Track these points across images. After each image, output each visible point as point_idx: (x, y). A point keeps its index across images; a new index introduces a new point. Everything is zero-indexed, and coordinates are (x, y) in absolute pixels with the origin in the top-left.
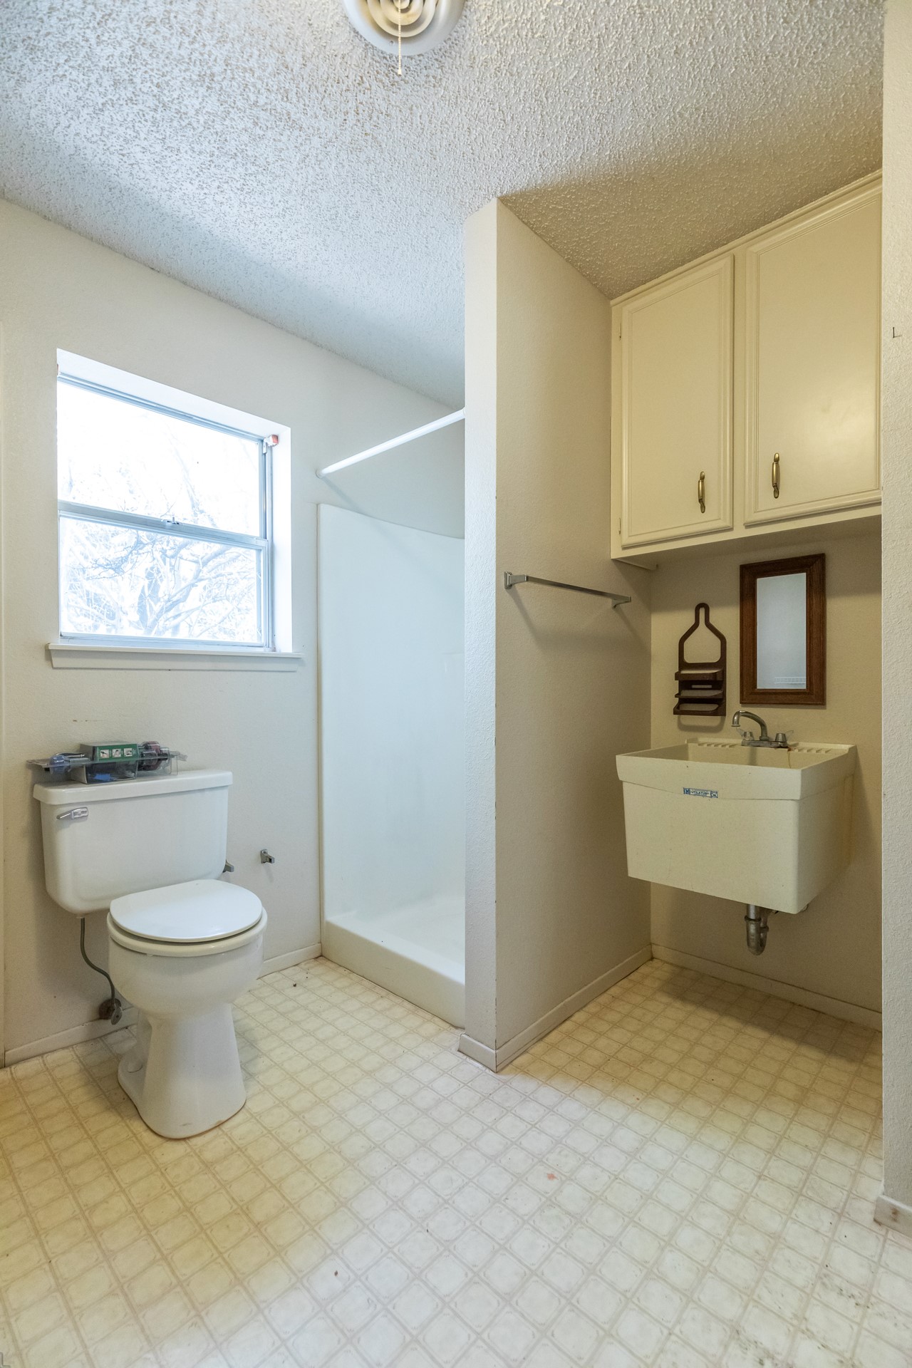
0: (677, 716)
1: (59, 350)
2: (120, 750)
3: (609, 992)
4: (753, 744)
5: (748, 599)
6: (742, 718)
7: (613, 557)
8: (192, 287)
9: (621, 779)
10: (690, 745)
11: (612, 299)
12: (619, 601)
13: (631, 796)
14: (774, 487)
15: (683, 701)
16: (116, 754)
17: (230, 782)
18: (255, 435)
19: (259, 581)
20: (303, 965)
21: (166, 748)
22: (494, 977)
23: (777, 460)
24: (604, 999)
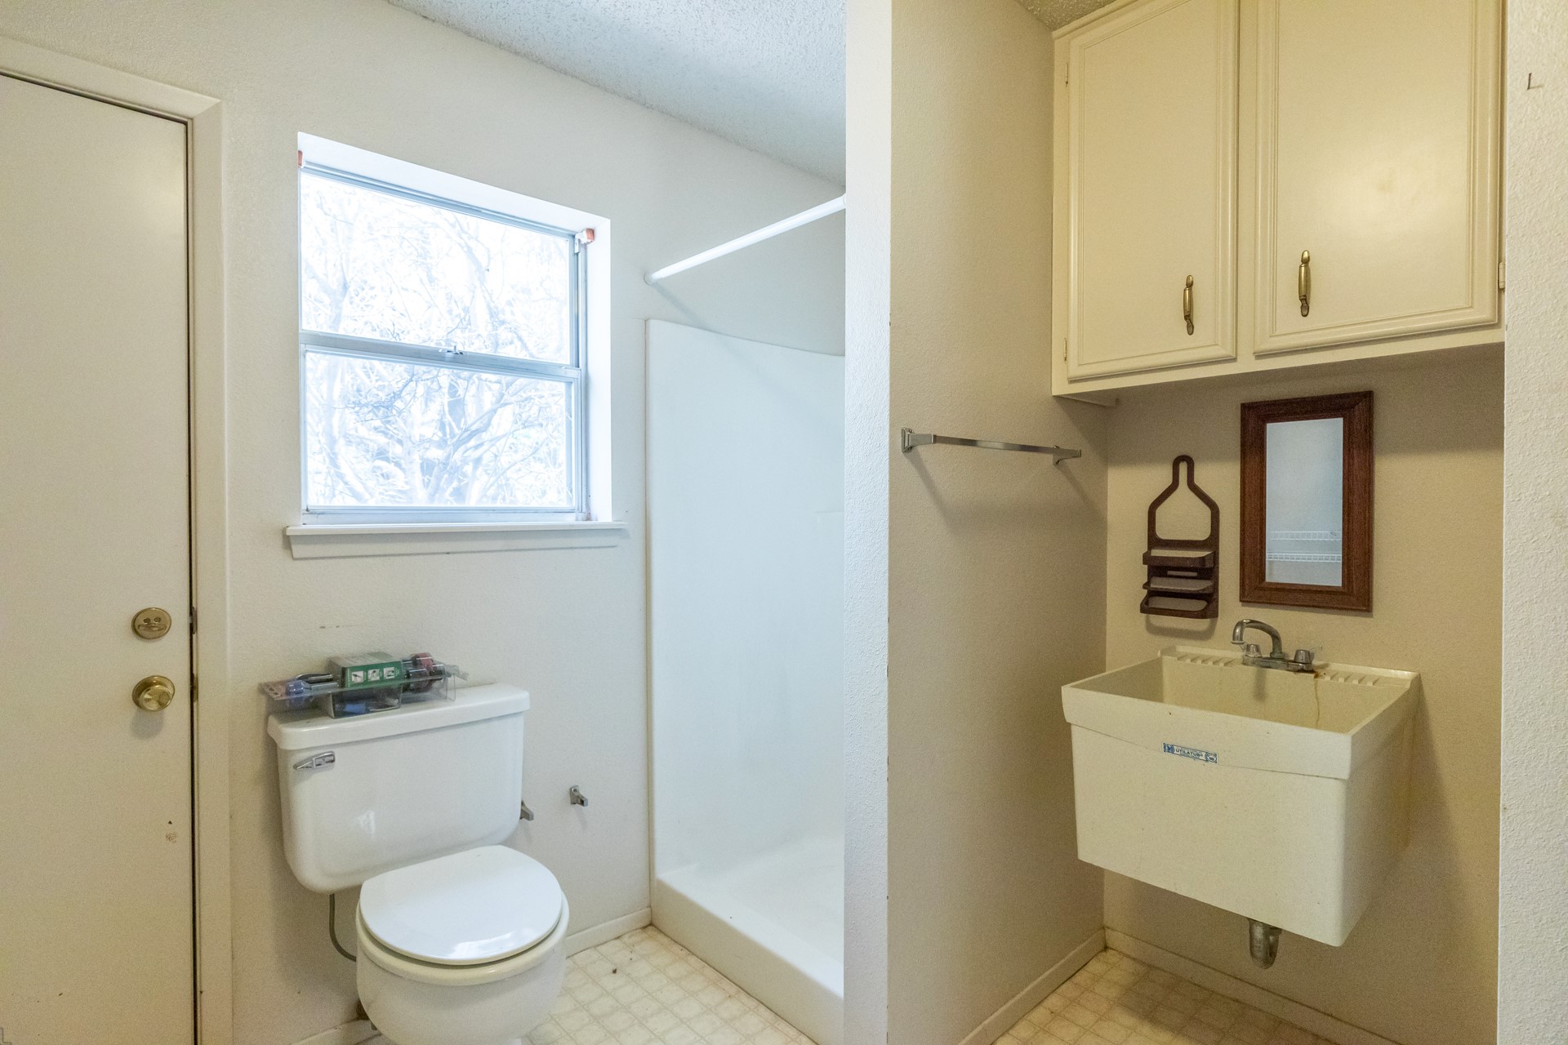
0: (1144, 615)
1: (300, 135)
2: (378, 671)
3: (1045, 1004)
4: (1261, 664)
5: (1253, 452)
6: (1247, 630)
7: (1056, 391)
8: (477, 38)
9: (1069, 718)
10: (1166, 659)
11: (1055, 29)
12: (1061, 456)
13: (1082, 746)
14: (1301, 300)
15: (1153, 593)
16: (373, 676)
17: (526, 706)
18: (564, 229)
19: (569, 423)
20: (626, 939)
21: (440, 663)
22: (886, 1002)
23: (1306, 262)
24: (1040, 1014)
